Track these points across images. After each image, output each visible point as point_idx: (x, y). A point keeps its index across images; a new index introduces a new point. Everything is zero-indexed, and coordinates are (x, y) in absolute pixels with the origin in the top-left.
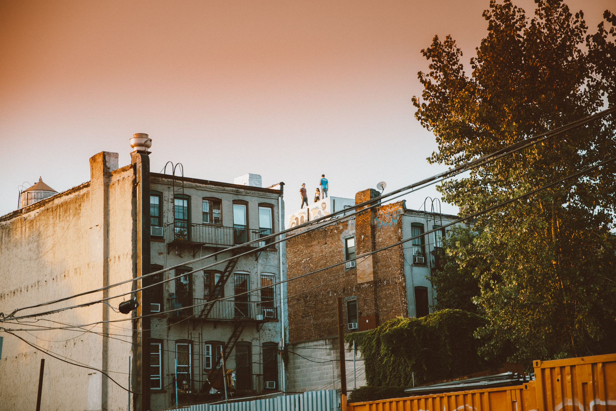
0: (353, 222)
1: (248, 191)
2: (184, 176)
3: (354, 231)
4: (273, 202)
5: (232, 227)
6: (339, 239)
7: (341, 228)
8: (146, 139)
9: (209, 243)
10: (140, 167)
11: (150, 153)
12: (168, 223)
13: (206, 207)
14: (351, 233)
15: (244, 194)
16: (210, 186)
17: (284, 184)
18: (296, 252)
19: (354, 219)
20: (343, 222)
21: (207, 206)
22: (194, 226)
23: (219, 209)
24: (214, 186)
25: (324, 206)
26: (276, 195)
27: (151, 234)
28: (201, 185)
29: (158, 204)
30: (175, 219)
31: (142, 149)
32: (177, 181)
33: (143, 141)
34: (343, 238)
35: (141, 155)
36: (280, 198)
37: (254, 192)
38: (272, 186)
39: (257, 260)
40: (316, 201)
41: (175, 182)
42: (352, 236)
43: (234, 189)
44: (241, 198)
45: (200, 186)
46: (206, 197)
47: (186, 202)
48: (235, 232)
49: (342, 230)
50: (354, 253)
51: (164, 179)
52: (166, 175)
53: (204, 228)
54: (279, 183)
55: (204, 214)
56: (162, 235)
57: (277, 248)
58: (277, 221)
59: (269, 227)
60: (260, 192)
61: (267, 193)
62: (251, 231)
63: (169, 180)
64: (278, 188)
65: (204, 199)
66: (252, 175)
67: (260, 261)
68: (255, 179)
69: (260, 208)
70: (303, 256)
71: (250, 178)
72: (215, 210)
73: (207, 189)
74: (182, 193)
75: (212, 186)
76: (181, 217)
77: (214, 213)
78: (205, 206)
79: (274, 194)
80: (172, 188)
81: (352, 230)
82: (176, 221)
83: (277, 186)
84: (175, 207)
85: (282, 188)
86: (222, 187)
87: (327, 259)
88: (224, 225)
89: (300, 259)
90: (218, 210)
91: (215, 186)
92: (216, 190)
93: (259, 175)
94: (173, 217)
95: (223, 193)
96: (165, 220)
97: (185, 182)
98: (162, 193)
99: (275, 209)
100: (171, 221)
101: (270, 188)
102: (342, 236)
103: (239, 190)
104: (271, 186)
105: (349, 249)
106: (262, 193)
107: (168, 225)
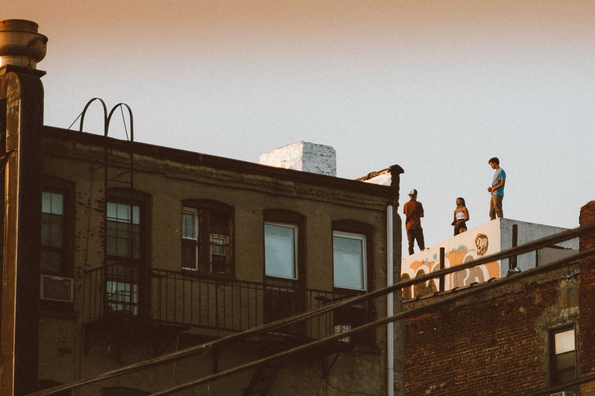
0: (571, 285)
1: (307, 187)
2: (135, 140)
3: (575, 310)
4: (372, 218)
5: (261, 281)
6: (533, 332)
7: (538, 300)
8: (32, 37)
9: (199, 326)
10: (16, 109)
11: (43, 73)
12: (88, 268)
13: (190, 227)
14: (565, 313)
15: (294, 194)
16: (202, 168)
17: (402, 171)
18: (409, 365)
19: (575, 276)
20: (544, 285)
21: (193, 224)
22: (159, 277)
23: (226, 234)
24: (214, 171)
25: (482, 243)
26: (379, 200)
27: (42, 297)
28: (179, 165)
29: (61, 213)
30: (107, 257)
31: (23, 62)
32: (114, 152)
33: (25, 39)
34: (544, 329)
35: (20, 77)
36: (390, 209)
37: (321, 188)
38: (369, 177)
39: (325, 376)
40: (457, 232)
41: (111, 154)
42: (569, 322)
43: (268, 179)
44: (286, 203)
45: (177, 169)
46: (192, 200)
47: (136, 211)
48: (268, 295)
49: (540, 305)
50: (572, 368)
51: (79, 145)
52: (86, 134)
53: (188, 284)
54: (388, 167)
55: (187, 245)
56: (71, 301)
57: (381, 346)
58: (381, 270)
59: (358, 287)
60: (338, 192)
61: (357, 195)
62: (314, 294)
63: (94, 149)
64: (385, 180)
65: (186, 203)
66: (312, 146)
67: (334, 380)
68: (319, 158)
69: (336, 234)
70: (427, 375)
71: (305, 153)
72: (216, 236)
73: (195, 179)
74: (129, 186)
75: (209, 169)
76: (123, 251)
77: (213, 243)
78: (189, 223)
79: (375, 198)
80: (102, 170)
81: (569, 306)
82: (109, 263)
83: (381, 176)
84: (109, 224)
85: (396, 180)
86: (235, 174)
87: (495, 384)
88: (239, 276)
89: (419, 384)
90: (222, 237)
91: (217, 169)
92: (219, 180)
93: (329, 148)
94: (102, 250)
95: (237, 188)
96: (79, 260)
97: (136, 157)
98: (73, 184)
99: (377, 236)
100: (96, 261)
101: (362, 181)
102: (540, 323)
103: (280, 181)
104: (366, 175)
105: (559, 358)
106: (343, 193)
107: (86, 273)
